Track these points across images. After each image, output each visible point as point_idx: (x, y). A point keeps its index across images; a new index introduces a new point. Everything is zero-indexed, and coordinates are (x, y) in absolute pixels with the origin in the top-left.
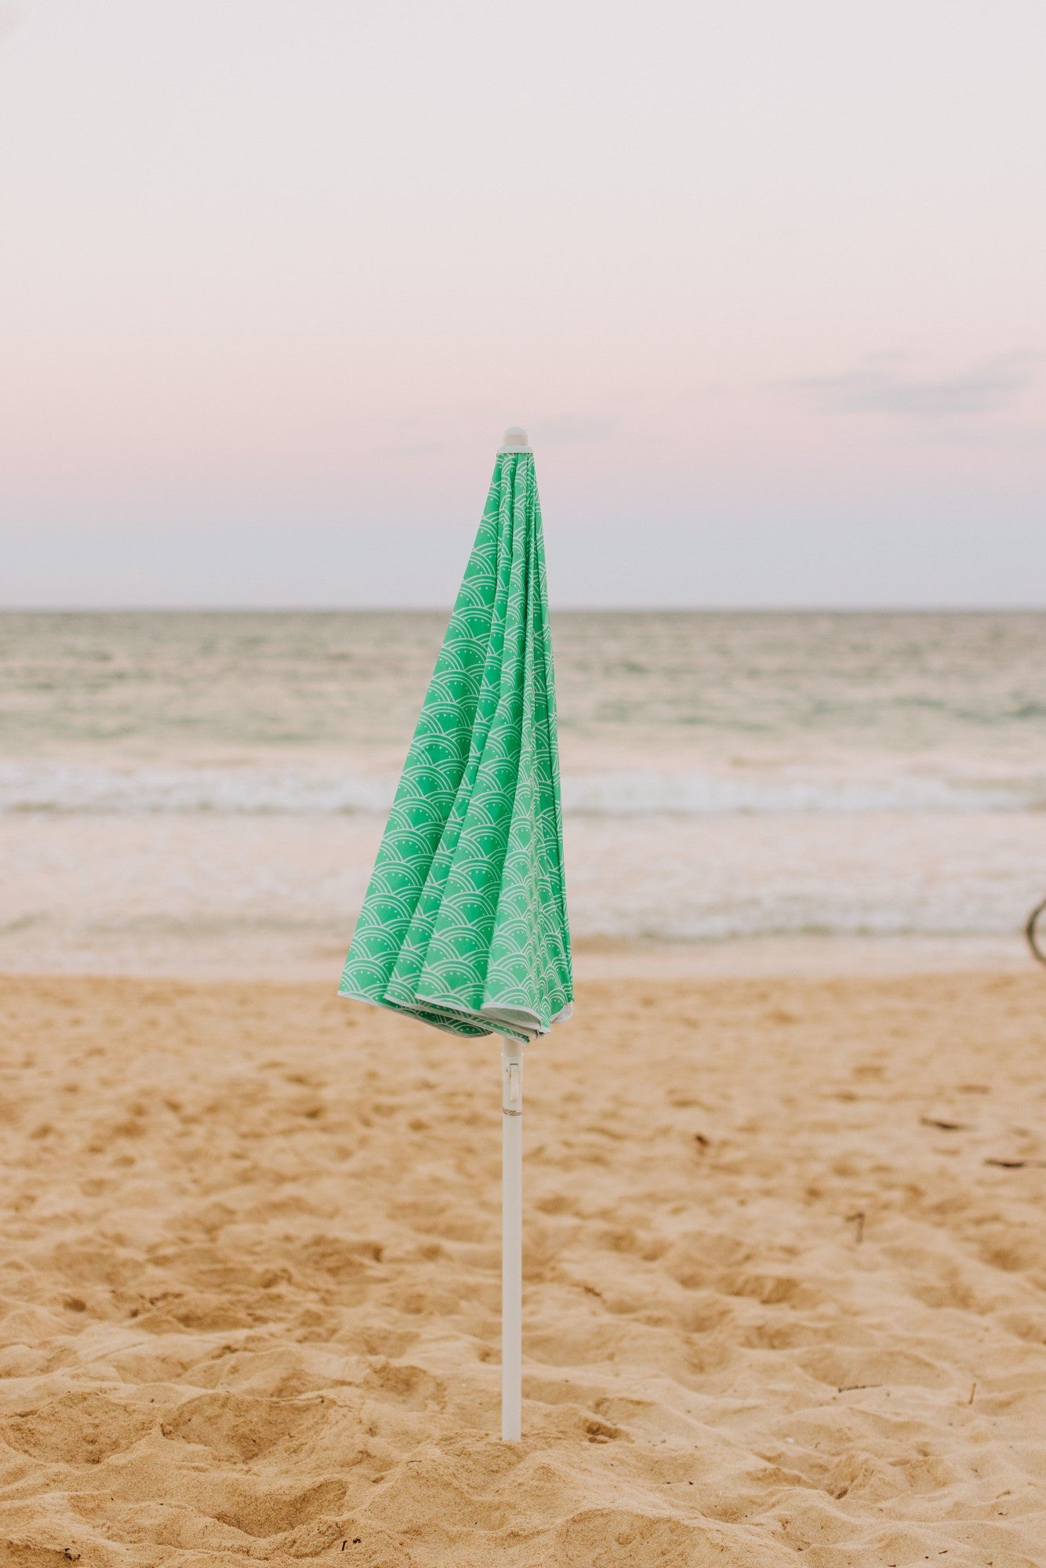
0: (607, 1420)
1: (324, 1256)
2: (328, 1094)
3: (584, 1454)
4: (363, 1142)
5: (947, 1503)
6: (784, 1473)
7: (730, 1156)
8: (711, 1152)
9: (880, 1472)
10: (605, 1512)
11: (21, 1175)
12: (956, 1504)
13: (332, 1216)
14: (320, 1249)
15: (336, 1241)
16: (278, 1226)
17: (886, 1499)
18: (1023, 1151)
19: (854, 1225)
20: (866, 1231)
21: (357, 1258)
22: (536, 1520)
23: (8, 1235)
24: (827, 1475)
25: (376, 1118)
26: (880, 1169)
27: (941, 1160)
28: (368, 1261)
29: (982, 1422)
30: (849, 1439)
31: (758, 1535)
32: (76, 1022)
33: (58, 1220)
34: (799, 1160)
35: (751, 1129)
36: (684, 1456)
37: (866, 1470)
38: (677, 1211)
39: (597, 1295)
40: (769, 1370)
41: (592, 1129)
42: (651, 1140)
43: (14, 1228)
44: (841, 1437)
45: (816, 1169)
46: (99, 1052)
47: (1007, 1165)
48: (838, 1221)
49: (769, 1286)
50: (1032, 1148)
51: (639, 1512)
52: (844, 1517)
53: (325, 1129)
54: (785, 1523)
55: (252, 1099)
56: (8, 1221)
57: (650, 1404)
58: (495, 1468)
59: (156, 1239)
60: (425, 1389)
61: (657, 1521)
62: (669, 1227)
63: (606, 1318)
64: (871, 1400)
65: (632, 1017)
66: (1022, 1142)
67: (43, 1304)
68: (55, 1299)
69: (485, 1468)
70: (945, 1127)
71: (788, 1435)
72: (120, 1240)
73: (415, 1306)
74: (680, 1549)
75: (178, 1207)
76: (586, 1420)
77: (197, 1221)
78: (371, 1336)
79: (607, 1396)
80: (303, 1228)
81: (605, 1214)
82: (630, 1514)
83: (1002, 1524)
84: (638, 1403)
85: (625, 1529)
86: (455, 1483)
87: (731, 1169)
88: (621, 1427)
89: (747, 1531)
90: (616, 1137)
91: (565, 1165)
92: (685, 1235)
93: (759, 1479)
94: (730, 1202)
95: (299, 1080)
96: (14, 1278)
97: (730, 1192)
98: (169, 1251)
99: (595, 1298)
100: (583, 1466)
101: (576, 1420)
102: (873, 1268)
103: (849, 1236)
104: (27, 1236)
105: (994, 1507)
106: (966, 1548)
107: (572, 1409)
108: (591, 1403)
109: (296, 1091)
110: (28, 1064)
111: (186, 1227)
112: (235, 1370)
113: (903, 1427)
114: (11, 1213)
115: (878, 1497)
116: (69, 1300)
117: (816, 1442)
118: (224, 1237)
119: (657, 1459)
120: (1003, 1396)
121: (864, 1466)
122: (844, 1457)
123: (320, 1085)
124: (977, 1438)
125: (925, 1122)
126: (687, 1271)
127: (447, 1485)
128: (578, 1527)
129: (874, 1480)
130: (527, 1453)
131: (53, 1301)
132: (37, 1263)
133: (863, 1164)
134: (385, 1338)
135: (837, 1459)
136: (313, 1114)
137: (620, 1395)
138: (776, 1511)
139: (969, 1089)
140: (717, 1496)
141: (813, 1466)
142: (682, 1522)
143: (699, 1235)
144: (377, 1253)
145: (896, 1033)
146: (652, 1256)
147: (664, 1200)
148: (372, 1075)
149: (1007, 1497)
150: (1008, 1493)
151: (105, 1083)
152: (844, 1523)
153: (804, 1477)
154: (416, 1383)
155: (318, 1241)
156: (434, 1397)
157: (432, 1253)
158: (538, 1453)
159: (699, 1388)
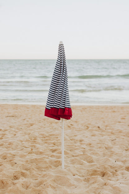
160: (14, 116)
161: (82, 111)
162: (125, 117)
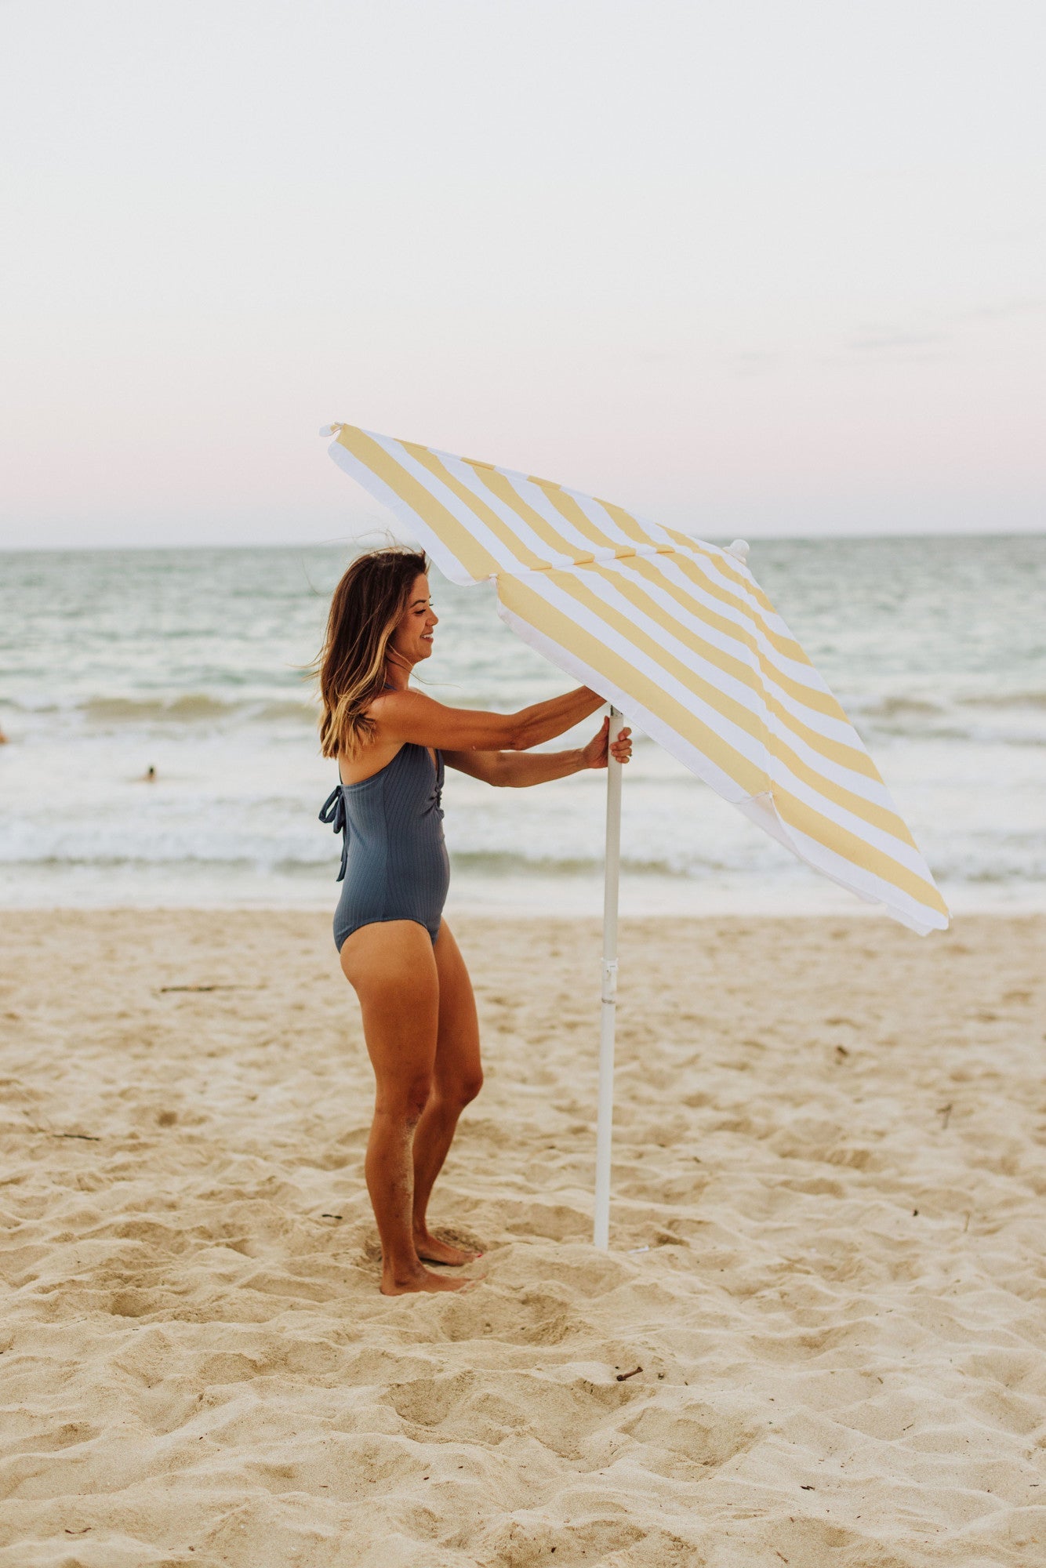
0: (676, 1234)
5: (913, 1288)
6: (796, 1268)
7: (865, 1065)
8: (847, 1061)
12: (917, 1288)
17: (868, 1284)
19: (942, 1116)
20: (951, 1121)
24: (834, 1272)
26: (991, 1075)
30: (857, 1250)
32: (307, 952)
34: (924, 1069)
35: (891, 1043)
36: (724, 1255)
37: (859, 1267)
38: (797, 1106)
41: (745, 1043)
42: (798, 1051)
44: (854, 1249)
45: (933, 1074)
48: (932, 1113)
49: (849, 1156)
52: (829, 1292)
54: (783, 1295)
57: (708, 1223)
62: (786, 1116)
65: (818, 948)
71: (812, 1247)
76: (659, 1233)
79: (675, 1218)
81: (737, 1107)
83: (944, 1298)
84: (700, 1222)
87: (863, 1076)
88: (685, 1238)
90: (763, 1048)
92: (796, 1122)
93: (776, 1270)
94: (849, 1100)
95: (498, 1001)
97: (852, 1092)
101: (651, 1233)
102: (948, 1145)
103: (936, 1125)
105: (945, 1289)
106: (907, 1309)
107: (648, 1226)
108: (666, 1222)
110: (262, 987)
113: (904, 1244)
115: (864, 1284)
117: (832, 1252)
119: (704, 1258)
121: (858, 1264)
122: (847, 1261)
123: (517, 1005)
124: (953, 1251)
126: (788, 1147)
129: (863, 1273)
133: (977, 1071)
135: (843, 1262)
137: (687, 1217)
141: (825, 1266)
143: (808, 1121)
146: (762, 1137)
147: (790, 1098)
148: (564, 997)
149: (957, 1284)
150: (958, 1281)
151: (329, 1002)
152: (828, 1296)
153: (812, 1271)
160: (209, 989)
161: (711, 951)
162: (1035, 981)
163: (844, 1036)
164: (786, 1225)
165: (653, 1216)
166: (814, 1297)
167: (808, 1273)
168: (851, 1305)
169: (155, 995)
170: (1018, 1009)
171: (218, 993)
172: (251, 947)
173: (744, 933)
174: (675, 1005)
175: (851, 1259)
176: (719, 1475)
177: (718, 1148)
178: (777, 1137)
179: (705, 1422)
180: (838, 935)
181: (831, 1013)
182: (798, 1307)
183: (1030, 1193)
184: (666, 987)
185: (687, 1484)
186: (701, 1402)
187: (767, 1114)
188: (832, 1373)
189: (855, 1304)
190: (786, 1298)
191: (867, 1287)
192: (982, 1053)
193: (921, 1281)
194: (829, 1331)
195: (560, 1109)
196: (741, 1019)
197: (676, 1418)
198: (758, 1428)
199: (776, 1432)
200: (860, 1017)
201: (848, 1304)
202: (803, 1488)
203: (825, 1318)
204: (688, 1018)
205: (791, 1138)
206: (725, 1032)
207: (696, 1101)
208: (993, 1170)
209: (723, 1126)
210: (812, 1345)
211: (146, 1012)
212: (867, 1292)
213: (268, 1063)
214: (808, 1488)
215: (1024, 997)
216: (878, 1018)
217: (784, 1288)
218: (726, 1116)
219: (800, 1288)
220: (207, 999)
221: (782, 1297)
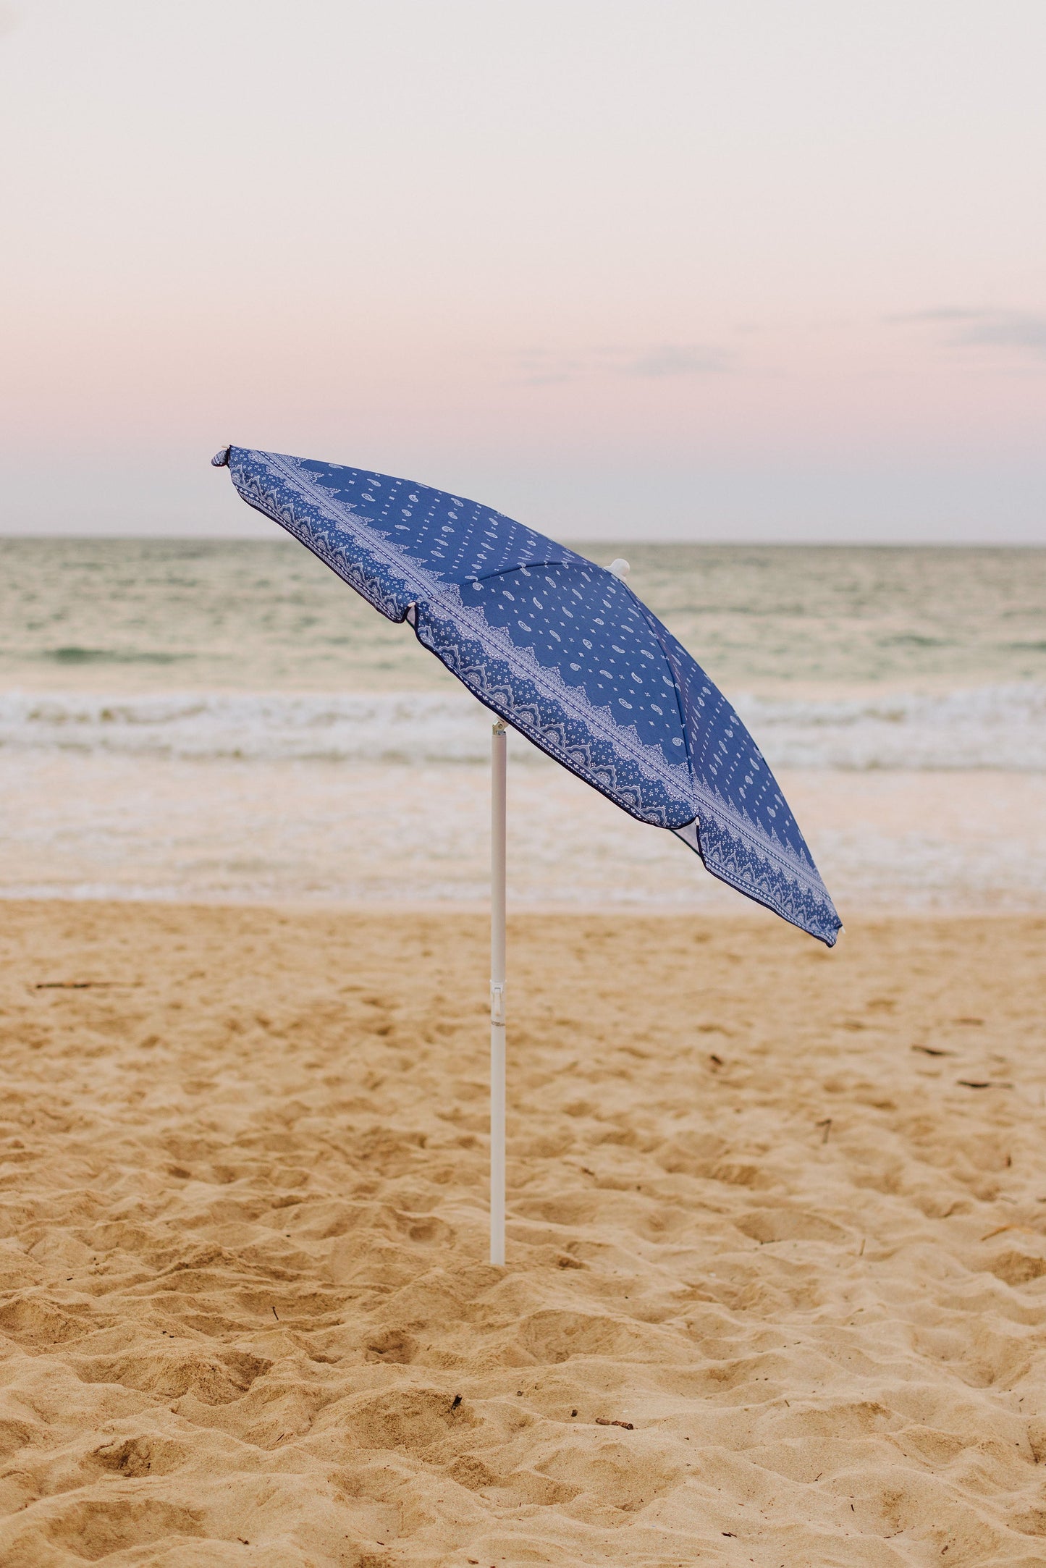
0: (576, 1257)
1: (378, 1143)
2: (398, 1015)
3: (551, 1277)
4: (424, 1056)
5: (815, 1316)
6: (699, 1295)
7: (739, 1074)
8: (722, 1069)
9: (771, 1295)
10: (557, 1312)
11: (133, 1076)
12: (820, 1317)
13: (390, 1114)
14: (376, 1138)
15: (389, 1131)
16: (343, 1119)
17: (771, 1313)
18: (994, 1074)
19: (823, 1129)
20: (831, 1135)
21: (404, 1144)
22: (507, 1317)
23: (123, 1122)
24: (736, 1298)
25: (437, 1036)
26: (862, 1086)
27: (919, 1080)
28: (414, 1147)
29: (860, 1265)
30: (757, 1275)
31: (668, 1331)
32: (180, 948)
33: (165, 1111)
34: (798, 1079)
35: (763, 1052)
36: (626, 1281)
37: (761, 1294)
38: (679, 1116)
39: (591, 1174)
40: (710, 1229)
41: (622, 1050)
42: (673, 1058)
43: (128, 1116)
44: (751, 1273)
45: (808, 1085)
46: (202, 975)
47: (975, 1086)
48: (811, 1126)
49: (736, 1172)
50: (1003, 1073)
51: (583, 1313)
52: (733, 1321)
53: (391, 1045)
54: (690, 1324)
55: (331, 1018)
56: (122, 1111)
57: (608, 1246)
58: (482, 1283)
59: (243, 1128)
60: (442, 1233)
61: (595, 1318)
62: (669, 1128)
63: (594, 1191)
64: (781, 1249)
65: (683, 952)
66: (997, 1066)
67: (152, 1170)
68: (162, 1167)
69: (476, 1283)
70: (933, 1053)
71: (712, 1271)
72: (214, 1127)
73: (443, 1178)
74: (609, 1337)
75: (262, 1104)
76: (559, 1257)
77: (279, 1116)
78: (407, 1198)
79: (577, 1240)
80: (363, 1122)
81: (619, 1118)
82: (575, 1314)
83: (849, 1329)
84: (600, 1245)
85: (571, 1324)
86: (452, 1292)
87: (737, 1085)
88: (585, 1262)
89: (660, 1328)
90: (641, 1056)
91: (593, 1077)
92: (680, 1134)
93: (679, 1297)
94: (728, 1111)
95: (374, 1002)
96: (129, 1152)
97: (730, 1103)
98: (253, 1136)
99: (589, 1176)
100: (549, 1284)
101: (551, 1256)
102: (830, 1161)
103: (816, 1139)
104: (138, 1122)
105: (849, 1319)
106: (814, 1341)
107: (549, 1248)
108: (565, 1245)
109: (371, 1011)
110: (138, 984)
111: (269, 1119)
112: (297, 1217)
113: (801, 1269)
114: (125, 1105)
115: (767, 1312)
116: (172, 1168)
117: (731, 1277)
118: (298, 1127)
119: (605, 1282)
120: (886, 1250)
121: (760, 1291)
122: (747, 1287)
123: (393, 1007)
124: (852, 1277)
125: (915, 1048)
126: (674, 1161)
127: (446, 1294)
128: (537, 1322)
129: (766, 1300)
130: (507, 1274)
131: (160, 1168)
132: (147, 1142)
133: (850, 1082)
134: (417, 1200)
135: (744, 1288)
136: (384, 1032)
137: (591, 1240)
138: (684, 1317)
139: (966, 1021)
140: (645, 1307)
141: (727, 1293)
142: (611, 1319)
143: (691, 1133)
144: (422, 1142)
145: (918, 971)
146: (647, 1150)
147: (672, 1108)
148: (439, 999)
149: (860, 1313)
150: (861, 1310)
151: (205, 1002)
152: (733, 1325)
153: (715, 1298)
154: (436, 1230)
155: (375, 1131)
156: (448, 1239)
157: (467, 1143)
158: (517, 1274)
159: (656, 1241)
160: (84, 986)
161: (580, 953)
162: (897, 989)
163: (716, 1045)
164: (684, 1248)
165: (551, 1238)
166: (720, 1327)
167: (710, 1300)
168: (758, 1336)
169: (30, 992)
170: (882, 1018)
171: (94, 990)
172: (124, 942)
173: (610, 935)
174: (549, 1009)
175: (753, 1285)
176: (641, 1521)
177: (606, 1161)
178: (663, 1151)
179: (621, 1463)
180: (702, 938)
181: (702, 1019)
182: (708, 1338)
183: (918, 1215)
184: (539, 990)
185: (608, 1531)
186: (615, 1442)
187: (649, 1125)
188: (746, 1410)
189: (762, 1335)
190: (692, 1327)
191: (771, 1316)
192: (852, 1063)
193: (824, 1310)
194: (738, 1364)
195: (443, 1117)
196: (616, 1025)
197: (592, 1459)
198: (676, 1470)
199: (695, 1474)
200: (732, 1025)
201: (755, 1335)
202: (725, 1535)
203: (732, 1348)
204: (563, 1023)
205: (677, 1152)
206: (601, 1038)
207: (578, 1110)
208: (876, 1187)
209: (607, 1139)
210: (721, 1378)
211: (22, 1009)
212: (771, 1321)
213: (148, 1065)
214: (729, 1535)
215: (887, 1005)
216: (749, 1025)
217: (690, 1317)
218: (609, 1127)
219: (705, 1317)
220: (83, 995)
221: (689, 1327)
